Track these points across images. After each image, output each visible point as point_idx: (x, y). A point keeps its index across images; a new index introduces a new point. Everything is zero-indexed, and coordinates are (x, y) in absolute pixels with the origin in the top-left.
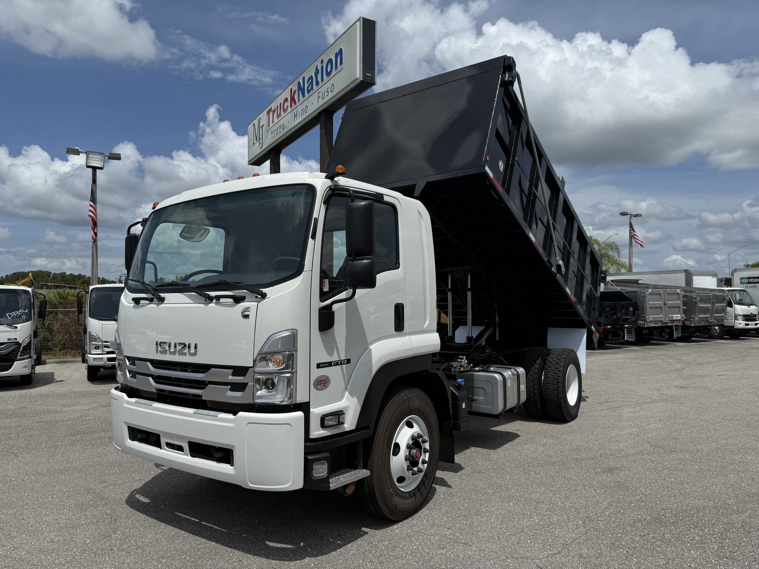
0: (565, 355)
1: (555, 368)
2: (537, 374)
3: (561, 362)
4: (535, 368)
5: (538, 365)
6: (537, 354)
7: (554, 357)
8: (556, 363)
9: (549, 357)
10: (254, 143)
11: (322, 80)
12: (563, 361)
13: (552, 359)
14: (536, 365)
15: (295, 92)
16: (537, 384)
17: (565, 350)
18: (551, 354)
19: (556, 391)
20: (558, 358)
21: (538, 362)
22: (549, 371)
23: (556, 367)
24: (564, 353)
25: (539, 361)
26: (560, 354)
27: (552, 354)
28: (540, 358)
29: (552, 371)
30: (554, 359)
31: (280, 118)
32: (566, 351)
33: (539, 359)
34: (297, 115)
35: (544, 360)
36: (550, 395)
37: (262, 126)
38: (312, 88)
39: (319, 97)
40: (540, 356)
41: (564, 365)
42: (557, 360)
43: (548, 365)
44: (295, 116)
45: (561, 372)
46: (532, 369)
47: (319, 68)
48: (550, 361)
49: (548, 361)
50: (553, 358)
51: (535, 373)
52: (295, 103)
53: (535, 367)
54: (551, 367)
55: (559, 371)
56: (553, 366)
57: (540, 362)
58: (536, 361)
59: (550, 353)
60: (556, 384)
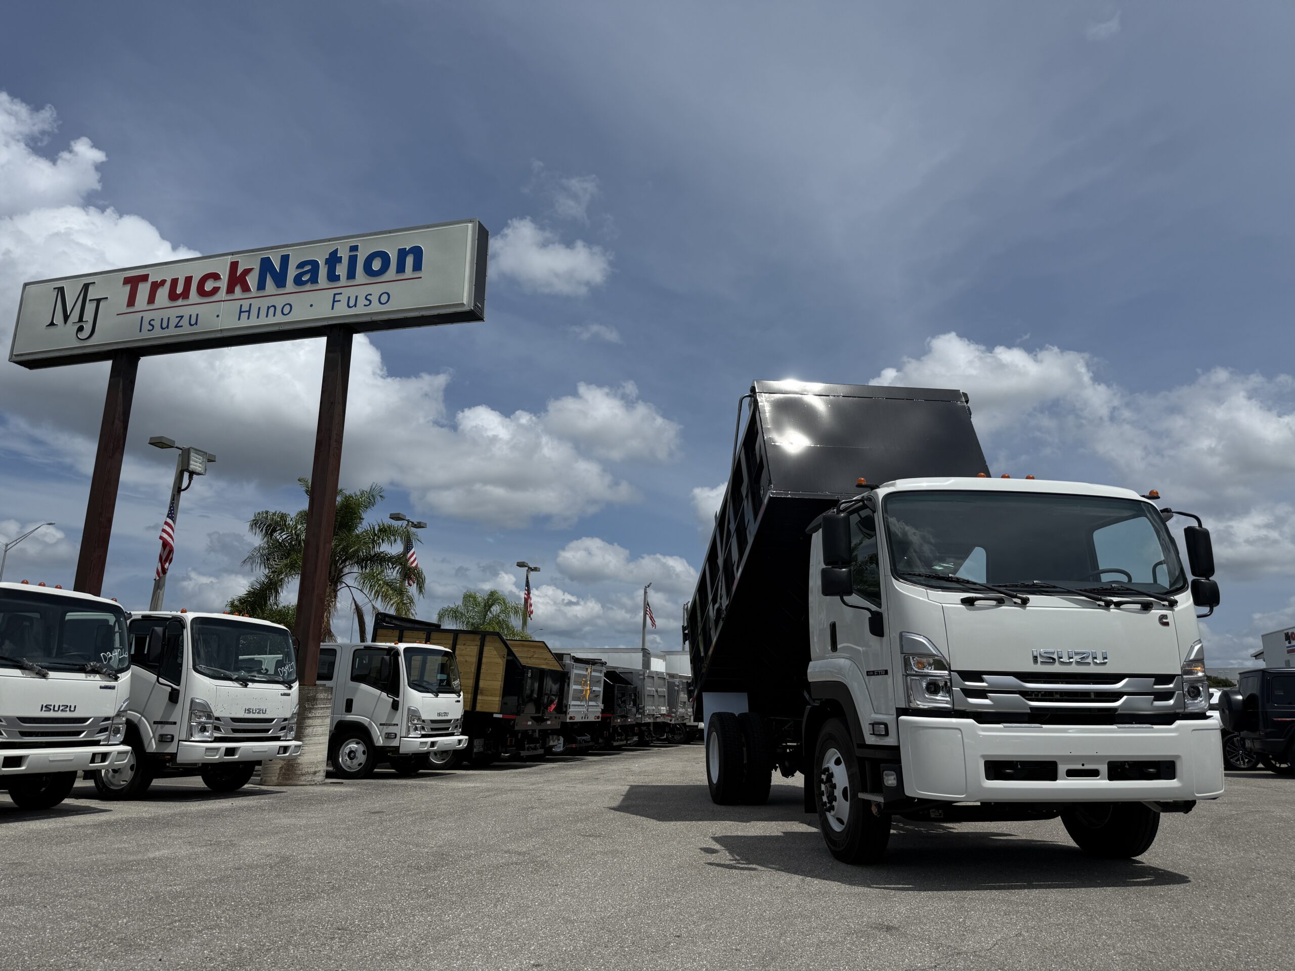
10: (52, 324)
11: (351, 275)
15: (247, 272)
31: (180, 302)
34: (249, 311)
37: (98, 301)
38: (314, 280)
39: (334, 301)
44: (241, 312)
47: (344, 254)
52: (246, 289)
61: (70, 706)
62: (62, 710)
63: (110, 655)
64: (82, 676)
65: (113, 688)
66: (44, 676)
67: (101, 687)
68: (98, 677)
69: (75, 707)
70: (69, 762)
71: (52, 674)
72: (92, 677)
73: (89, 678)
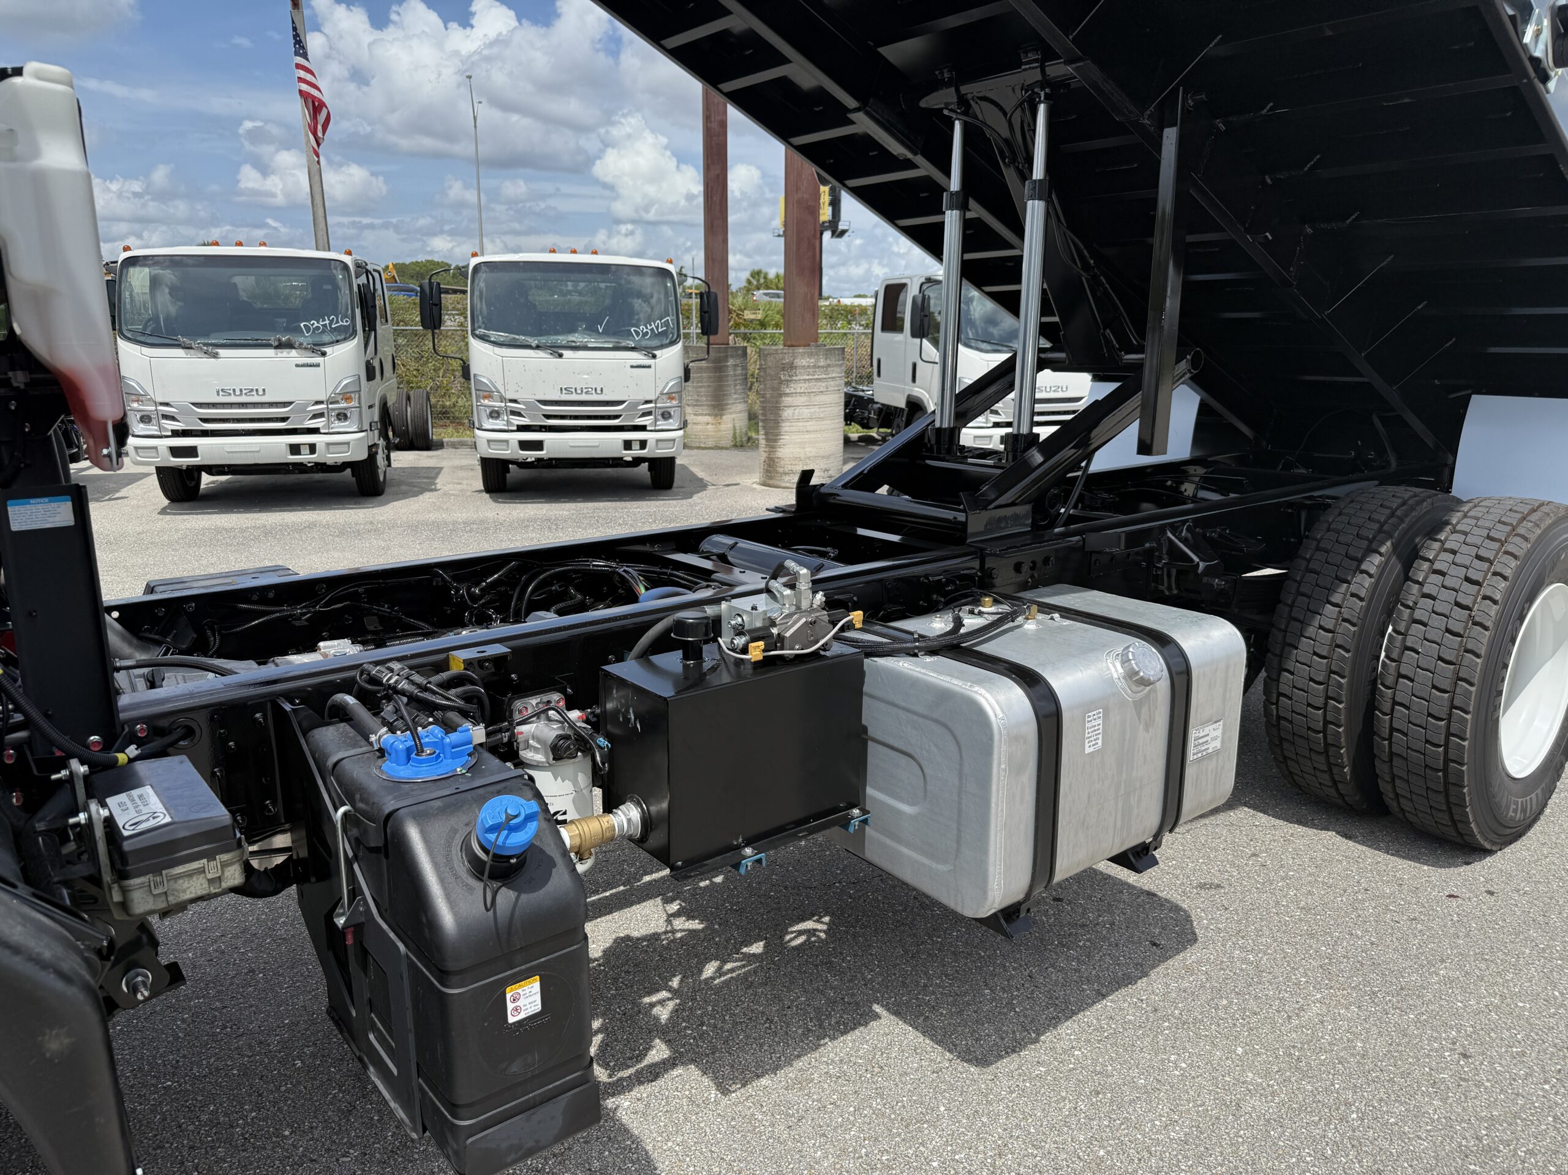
0: (1526, 539)
1: (1458, 604)
2: (1354, 625)
3: (1495, 574)
4: (1353, 595)
5: (1368, 582)
6: (1376, 526)
7: (1465, 549)
8: (1468, 580)
9: (1436, 545)
12: (1508, 572)
13: (1449, 557)
14: (1359, 578)
16: (1347, 673)
17: (1534, 511)
18: (1448, 528)
19: (1441, 720)
20: (1483, 553)
21: (1374, 563)
22: (1418, 614)
23: (1466, 601)
24: (1521, 530)
25: (1377, 559)
26: (1500, 532)
27: (1454, 531)
28: (1389, 544)
29: (1437, 622)
30: (1459, 559)
32: (1534, 517)
33: (1383, 550)
35: (1409, 556)
36: (1406, 735)
40: (1390, 536)
41: (1509, 592)
42: (1477, 564)
43: (1421, 584)
45: (1486, 628)
46: (1336, 598)
48: (1437, 566)
49: (1426, 566)
50: (1454, 552)
51: (1345, 620)
53: (1353, 588)
54: (1434, 598)
55: (1475, 624)
56: (1445, 595)
57: (1383, 568)
58: (1360, 561)
59: (1447, 523)
60: (1445, 684)
61: (257, 390)
62: (246, 394)
63: (316, 324)
64: (271, 352)
65: (318, 365)
66: (215, 356)
67: (297, 366)
68: (294, 352)
69: (264, 390)
70: (256, 454)
71: (222, 352)
72: (285, 353)
73: (280, 355)
